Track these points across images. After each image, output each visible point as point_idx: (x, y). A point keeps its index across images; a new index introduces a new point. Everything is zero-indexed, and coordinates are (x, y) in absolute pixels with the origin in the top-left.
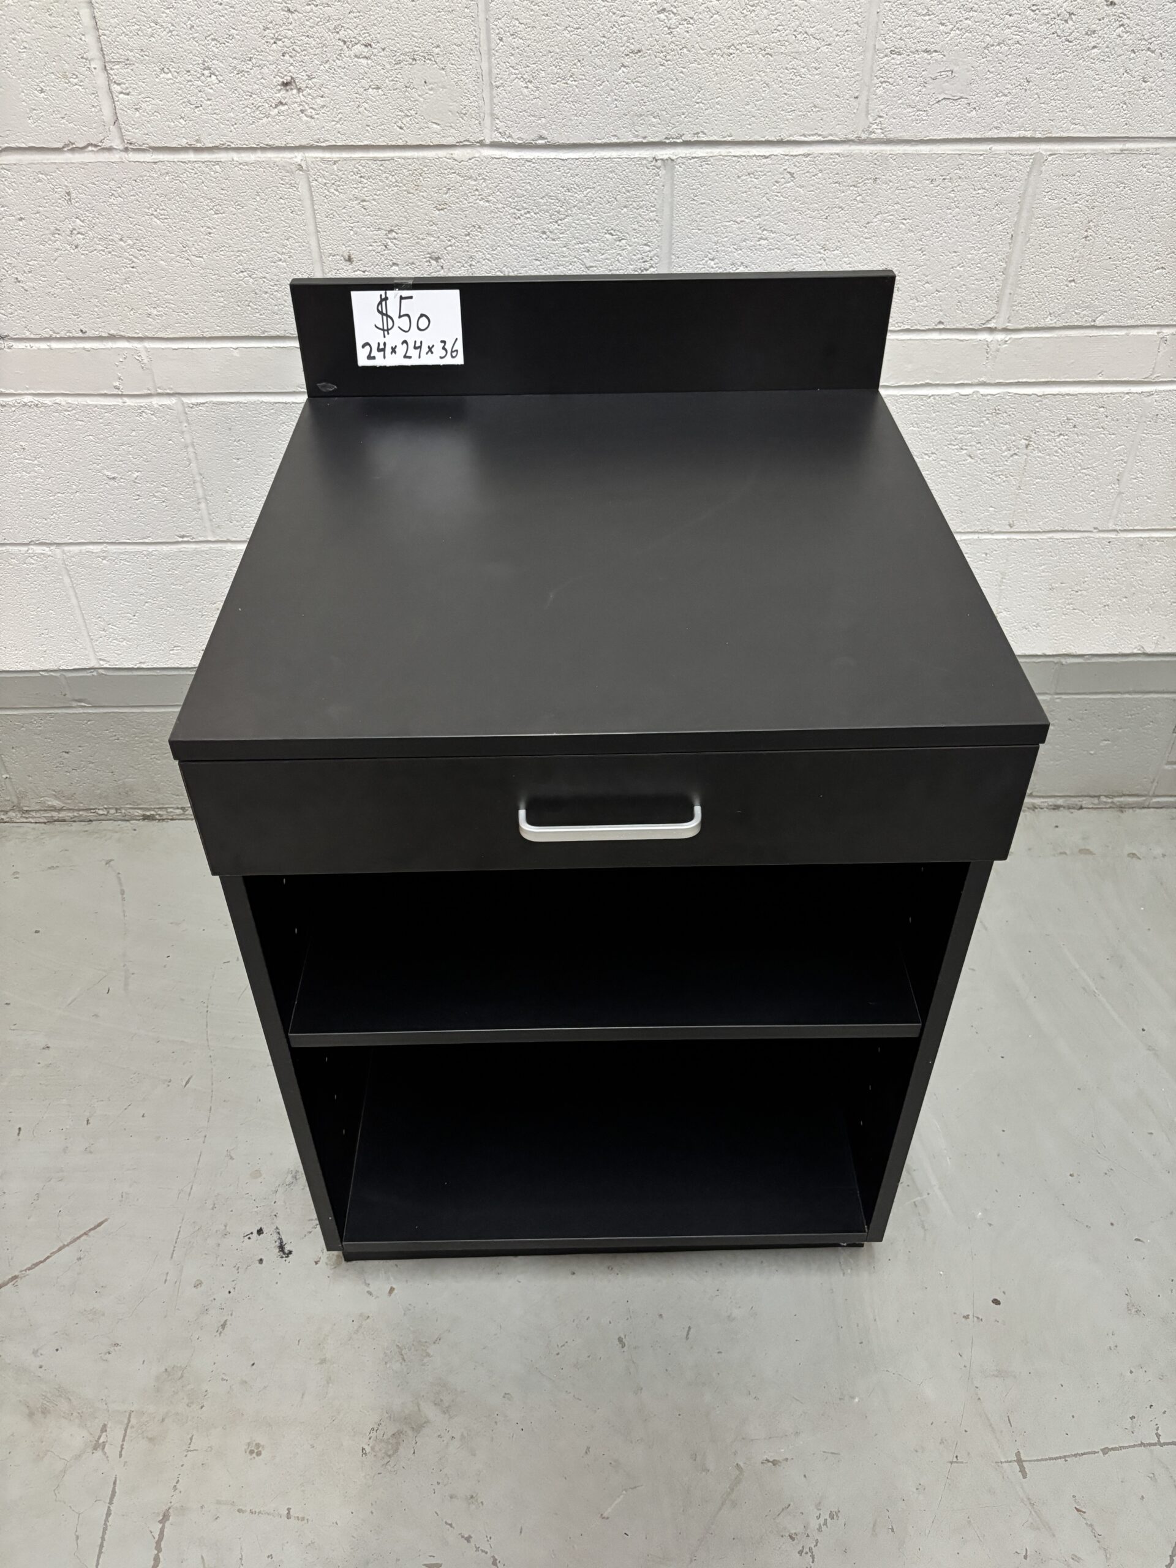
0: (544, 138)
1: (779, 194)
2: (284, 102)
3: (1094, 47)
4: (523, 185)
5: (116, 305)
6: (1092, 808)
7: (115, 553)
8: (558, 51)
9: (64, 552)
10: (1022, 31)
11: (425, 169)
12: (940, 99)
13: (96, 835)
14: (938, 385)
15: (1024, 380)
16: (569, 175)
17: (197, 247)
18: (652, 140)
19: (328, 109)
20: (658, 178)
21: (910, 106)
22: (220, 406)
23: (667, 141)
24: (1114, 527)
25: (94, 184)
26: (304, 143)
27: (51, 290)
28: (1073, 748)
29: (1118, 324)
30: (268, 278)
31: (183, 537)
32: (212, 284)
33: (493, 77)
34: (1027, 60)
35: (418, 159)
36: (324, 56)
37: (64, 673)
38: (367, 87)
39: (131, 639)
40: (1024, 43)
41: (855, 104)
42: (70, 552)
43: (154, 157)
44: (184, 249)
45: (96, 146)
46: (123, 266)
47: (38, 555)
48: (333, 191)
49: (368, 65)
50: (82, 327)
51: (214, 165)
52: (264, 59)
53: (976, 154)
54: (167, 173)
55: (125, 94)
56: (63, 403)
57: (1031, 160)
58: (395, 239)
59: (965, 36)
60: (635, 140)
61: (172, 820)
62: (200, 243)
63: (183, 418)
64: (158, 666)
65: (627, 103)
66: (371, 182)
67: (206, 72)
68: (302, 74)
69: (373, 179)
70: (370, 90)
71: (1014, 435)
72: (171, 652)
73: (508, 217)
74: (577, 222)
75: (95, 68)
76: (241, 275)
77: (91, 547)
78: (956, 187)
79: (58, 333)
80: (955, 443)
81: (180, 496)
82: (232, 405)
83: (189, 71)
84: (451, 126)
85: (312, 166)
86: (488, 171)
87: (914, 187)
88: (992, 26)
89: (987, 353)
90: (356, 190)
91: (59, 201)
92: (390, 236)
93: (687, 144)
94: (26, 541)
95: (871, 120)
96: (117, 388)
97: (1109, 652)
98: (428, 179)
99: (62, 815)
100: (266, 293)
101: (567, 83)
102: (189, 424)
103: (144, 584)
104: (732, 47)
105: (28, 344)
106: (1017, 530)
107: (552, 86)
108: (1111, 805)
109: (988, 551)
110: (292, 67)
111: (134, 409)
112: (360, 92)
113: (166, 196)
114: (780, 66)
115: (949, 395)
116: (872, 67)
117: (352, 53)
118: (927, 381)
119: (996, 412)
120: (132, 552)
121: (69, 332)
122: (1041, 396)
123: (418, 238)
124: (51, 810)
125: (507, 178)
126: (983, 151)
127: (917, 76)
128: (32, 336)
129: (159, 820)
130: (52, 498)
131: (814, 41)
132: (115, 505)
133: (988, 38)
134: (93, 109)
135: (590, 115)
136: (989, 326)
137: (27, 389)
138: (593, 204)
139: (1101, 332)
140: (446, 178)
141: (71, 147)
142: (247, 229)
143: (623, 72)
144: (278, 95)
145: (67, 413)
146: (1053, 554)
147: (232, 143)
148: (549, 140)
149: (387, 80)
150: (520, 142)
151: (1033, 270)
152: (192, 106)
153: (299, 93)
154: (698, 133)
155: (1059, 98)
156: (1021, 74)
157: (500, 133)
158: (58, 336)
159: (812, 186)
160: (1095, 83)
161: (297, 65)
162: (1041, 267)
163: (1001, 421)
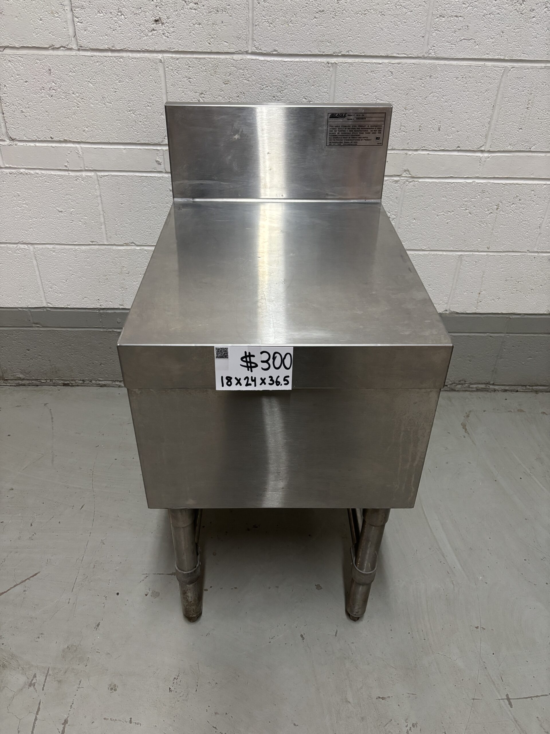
0: (277, 51)
1: (385, 82)
2: (155, 29)
3: (534, 17)
4: (265, 73)
5: (68, 125)
6: (522, 391)
7: (59, 249)
8: (285, 9)
9: (34, 248)
10: (501, 8)
11: (220, 64)
12: (462, 39)
13: (40, 392)
14: (456, 178)
15: (497, 176)
16: (287, 69)
17: (109, 98)
18: (327, 53)
19: (176, 33)
20: (329, 72)
21: (448, 42)
22: (115, 177)
23: (334, 54)
24: (537, 250)
25: (62, 66)
26: (163, 49)
27: (38, 117)
28: (514, 361)
29: (541, 150)
30: (142, 114)
31: (92, 242)
32: (115, 116)
33: (254, 21)
34: (503, 22)
35: (216, 59)
36: (175, 8)
37: (30, 310)
38: (195, 23)
39: (64, 293)
40: (501, 14)
41: (422, 40)
42: (37, 248)
43: (91, 54)
44: (103, 99)
45: (64, 47)
46: (73, 106)
47: (22, 249)
48: (175, 73)
49: (196, 13)
50: (52, 136)
51: (120, 59)
52: (147, 8)
53: (477, 66)
54: (98, 62)
55: (80, 23)
56: (40, 173)
57: (503, 70)
58: (203, 97)
59: (474, 10)
60: (319, 53)
61: (77, 386)
62: (111, 96)
63: (96, 182)
64: (76, 307)
65: (316, 35)
66: (194, 69)
67: (119, 14)
68: (165, 16)
69: (195, 68)
70: (196, 25)
71: (491, 204)
72: (83, 300)
73: (258, 88)
74: (290, 92)
75: (67, 10)
76: (129, 112)
77: (48, 246)
78: (468, 81)
79: (40, 138)
80: (463, 207)
81: (93, 222)
82: (121, 177)
83: (111, 13)
84: (233, 44)
85: (166, 60)
86: (249, 66)
87: (448, 81)
88: (487, 5)
89: (480, 162)
90: (186, 73)
91: (45, 73)
92: (201, 96)
93: (344, 56)
94: (16, 242)
95: (429, 48)
96: (66, 166)
97: (533, 313)
98: (221, 69)
99: (24, 382)
100: (141, 122)
101: (288, 25)
102: (99, 185)
103: (72, 265)
104: (366, 11)
105: (25, 144)
106: (491, 250)
107: (281, 26)
108: (531, 390)
109: (477, 261)
110: (160, 13)
111: (73, 177)
112: (191, 26)
113: (96, 72)
114: (388, 21)
115: (461, 183)
116: (431, 22)
117: (189, 7)
118: (451, 175)
119: (483, 192)
120: (67, 249)
121: (45, 138)
122: (504, 184)
123: (215, 97)
124: (19, 380)
125: (258, 69)
126: (481, 64)
127: (452, 28)
128: (27, 139)
129: (71, 386)
130: (31, 220)
131: (404, 9)
132: (61, 225)
133: (485, 11)
134: (64, 30)
135: (299, 40)
136: (481, 149)
137: (23, 166)
138: (298, 84)
139: (534, 154)
140: (229, 69)
141: (53, 47)
142: (133, 90)
143: (315, 20)
144: (152, 26)
145: (41, 178)
146: (507, 263)
147: (129, 48)
148: (279, 52)
149: (204, 20)
150: (265, 52)
151: (502, 122)
152: (112, 30)
153: (162, 25)
154: (349, 51)
155: (517, 41)
156: (500, 29)
157: (256, 48)
158: (39, 140)
159: (401, 78)
160: (533, 34)
161: (162, 11)
162: (506, 121)
163: (485, 196)
